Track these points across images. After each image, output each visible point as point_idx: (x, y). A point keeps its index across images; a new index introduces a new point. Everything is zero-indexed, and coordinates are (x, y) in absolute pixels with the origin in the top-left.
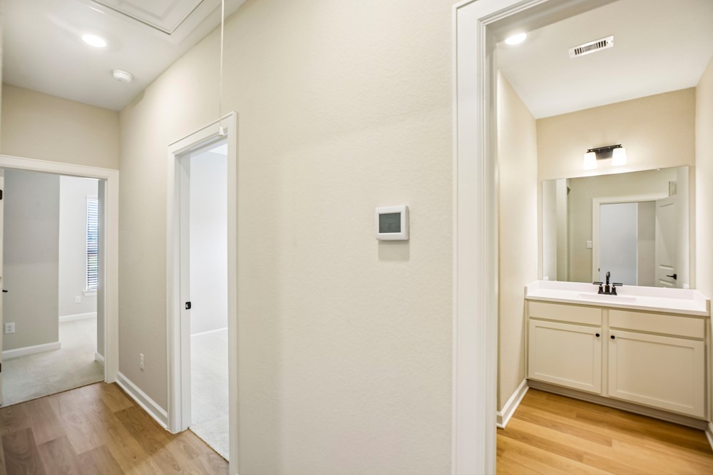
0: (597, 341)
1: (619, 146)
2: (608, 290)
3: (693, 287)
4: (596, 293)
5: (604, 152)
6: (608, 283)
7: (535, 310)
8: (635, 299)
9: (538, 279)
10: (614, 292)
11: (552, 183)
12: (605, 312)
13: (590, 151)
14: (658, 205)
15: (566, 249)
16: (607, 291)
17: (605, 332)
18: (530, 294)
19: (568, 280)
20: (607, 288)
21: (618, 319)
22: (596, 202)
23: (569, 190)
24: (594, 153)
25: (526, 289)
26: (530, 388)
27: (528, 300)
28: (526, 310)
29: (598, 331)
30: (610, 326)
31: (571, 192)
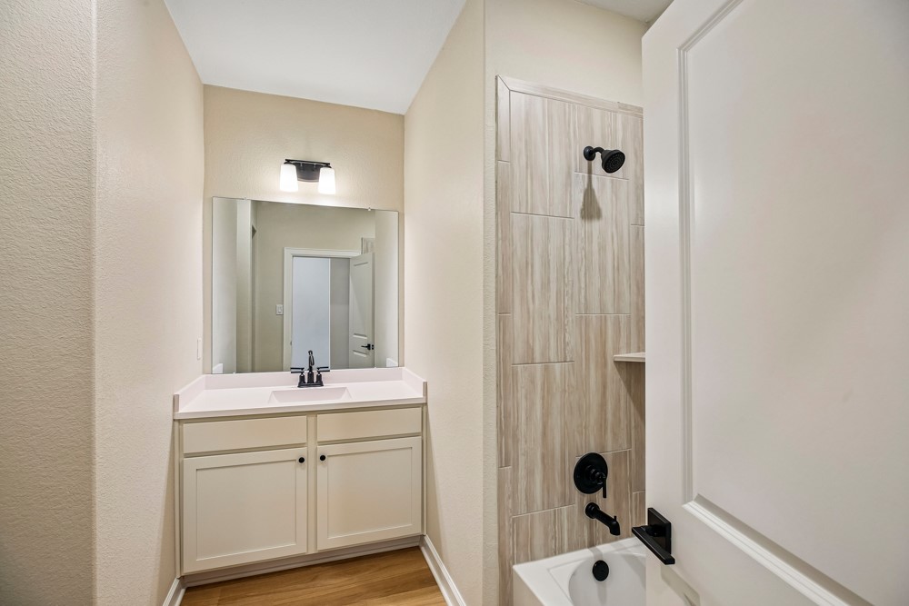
0: (301, 471)
1: (327, 165)
2: (311, 379)
3: (401, 364)
4: (295, 387)
5: (308, 170)
6: (311, 369)
7: (195, 438)
8: (345, 388)
9: (204, 373)
10: (320, 383)
11: (231, 205)
12: (312, 419)
13: (288, 162)
14: (352, 263)
15: (250, 315)
16: (311, 383)
17: (310, 452)
18: (185, 409)
19: (253, 371)
20: (311, 375)
21: (329, 428)
22: (288, 252)
23: (254, 231)
24: (294, 167)
25: (175, 400)
26: (188, 590)
27: (179, 421)
28: (176, 440)
29: (301, 452)
30: (319, 440)
31: (256, 234)
